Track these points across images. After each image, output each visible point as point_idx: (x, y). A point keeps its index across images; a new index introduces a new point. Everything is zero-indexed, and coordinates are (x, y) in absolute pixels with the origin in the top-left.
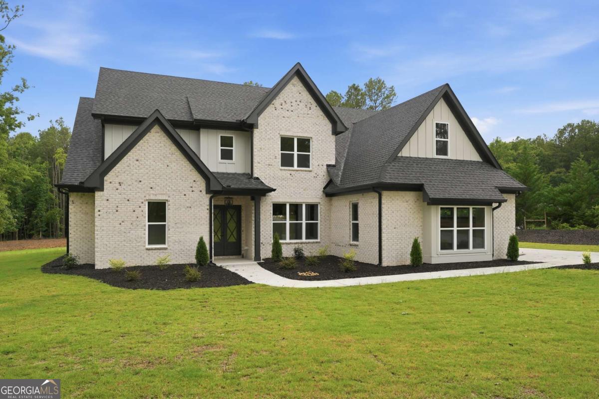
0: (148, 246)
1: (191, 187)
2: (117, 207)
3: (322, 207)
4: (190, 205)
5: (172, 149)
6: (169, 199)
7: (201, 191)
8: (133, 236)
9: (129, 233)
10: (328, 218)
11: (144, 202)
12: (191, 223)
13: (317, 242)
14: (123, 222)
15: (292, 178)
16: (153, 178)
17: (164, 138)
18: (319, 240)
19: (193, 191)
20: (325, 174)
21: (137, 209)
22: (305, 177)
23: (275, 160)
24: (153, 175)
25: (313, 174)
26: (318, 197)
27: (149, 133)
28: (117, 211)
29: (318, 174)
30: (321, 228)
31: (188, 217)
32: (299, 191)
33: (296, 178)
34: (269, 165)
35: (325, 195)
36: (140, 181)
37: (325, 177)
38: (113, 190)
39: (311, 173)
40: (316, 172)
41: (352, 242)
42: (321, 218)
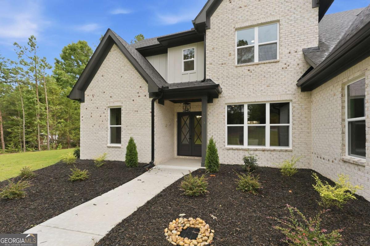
0: (109, 145)
1: (138, 93)
2: (91, 114)
3: (294, 105)
4: (137, 109)
5: (124, 62)
6: (122, 105)
7: (145, 96)
8: (100, 136)
9: (98, 133)
10: (306, 120)
11: (107, 109)
12: (137, 126)
13: (286, 151)
14: (94, 125)
15: (251, 74)
16: (112, 88)
17: (118, 54)
18: (290, 148)
19: (139, 96)
20: (300, 62)
21: (102, 114)
22: (269, 70)
23: (229, 57)
24: (112, 86)
25: (280, 65)
26: (288, 92)
27: (110, 52)
28: (91, 117)
29: (288, 64)
30: (293, 133)
31: (135, 120)
32: (261, 89)
33: (256, 73)
34: (222, 64)
35: (300, 90)
36: (104, 92)
37: (300, 66)
38: (89, 101)
39: (277, 64)
40: (285, 62)
41: (347, 157)
42: (294, 120)
